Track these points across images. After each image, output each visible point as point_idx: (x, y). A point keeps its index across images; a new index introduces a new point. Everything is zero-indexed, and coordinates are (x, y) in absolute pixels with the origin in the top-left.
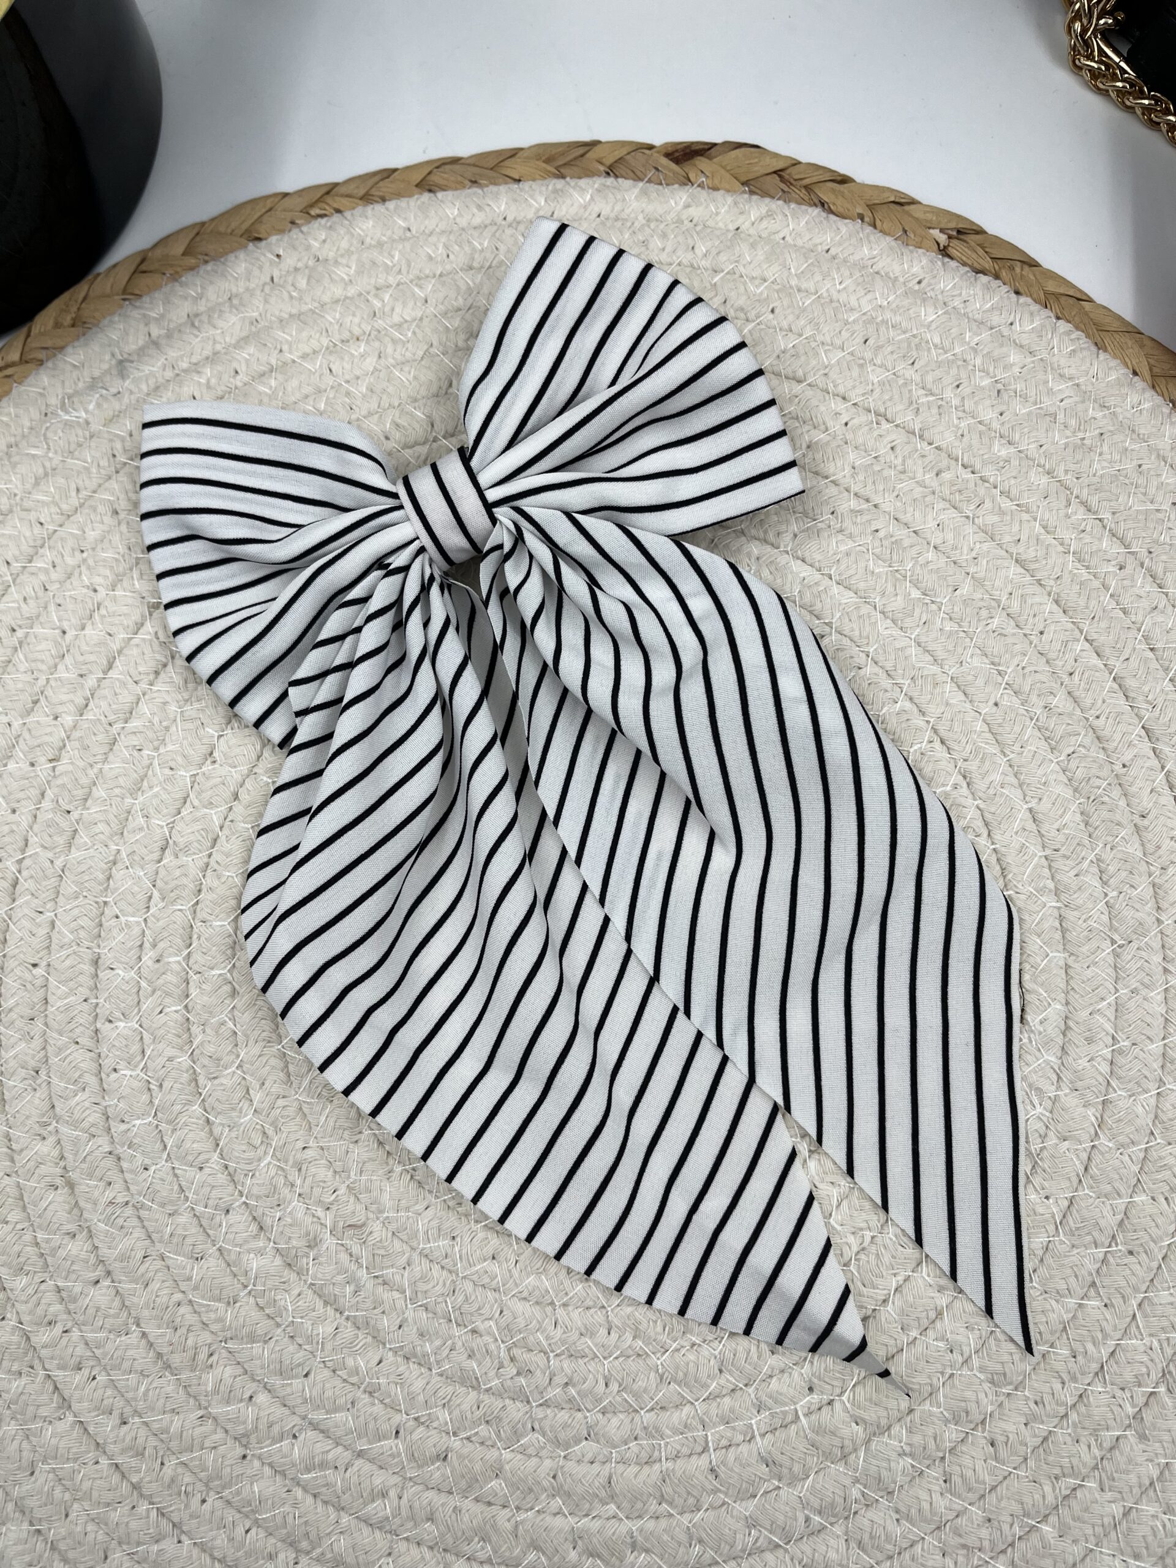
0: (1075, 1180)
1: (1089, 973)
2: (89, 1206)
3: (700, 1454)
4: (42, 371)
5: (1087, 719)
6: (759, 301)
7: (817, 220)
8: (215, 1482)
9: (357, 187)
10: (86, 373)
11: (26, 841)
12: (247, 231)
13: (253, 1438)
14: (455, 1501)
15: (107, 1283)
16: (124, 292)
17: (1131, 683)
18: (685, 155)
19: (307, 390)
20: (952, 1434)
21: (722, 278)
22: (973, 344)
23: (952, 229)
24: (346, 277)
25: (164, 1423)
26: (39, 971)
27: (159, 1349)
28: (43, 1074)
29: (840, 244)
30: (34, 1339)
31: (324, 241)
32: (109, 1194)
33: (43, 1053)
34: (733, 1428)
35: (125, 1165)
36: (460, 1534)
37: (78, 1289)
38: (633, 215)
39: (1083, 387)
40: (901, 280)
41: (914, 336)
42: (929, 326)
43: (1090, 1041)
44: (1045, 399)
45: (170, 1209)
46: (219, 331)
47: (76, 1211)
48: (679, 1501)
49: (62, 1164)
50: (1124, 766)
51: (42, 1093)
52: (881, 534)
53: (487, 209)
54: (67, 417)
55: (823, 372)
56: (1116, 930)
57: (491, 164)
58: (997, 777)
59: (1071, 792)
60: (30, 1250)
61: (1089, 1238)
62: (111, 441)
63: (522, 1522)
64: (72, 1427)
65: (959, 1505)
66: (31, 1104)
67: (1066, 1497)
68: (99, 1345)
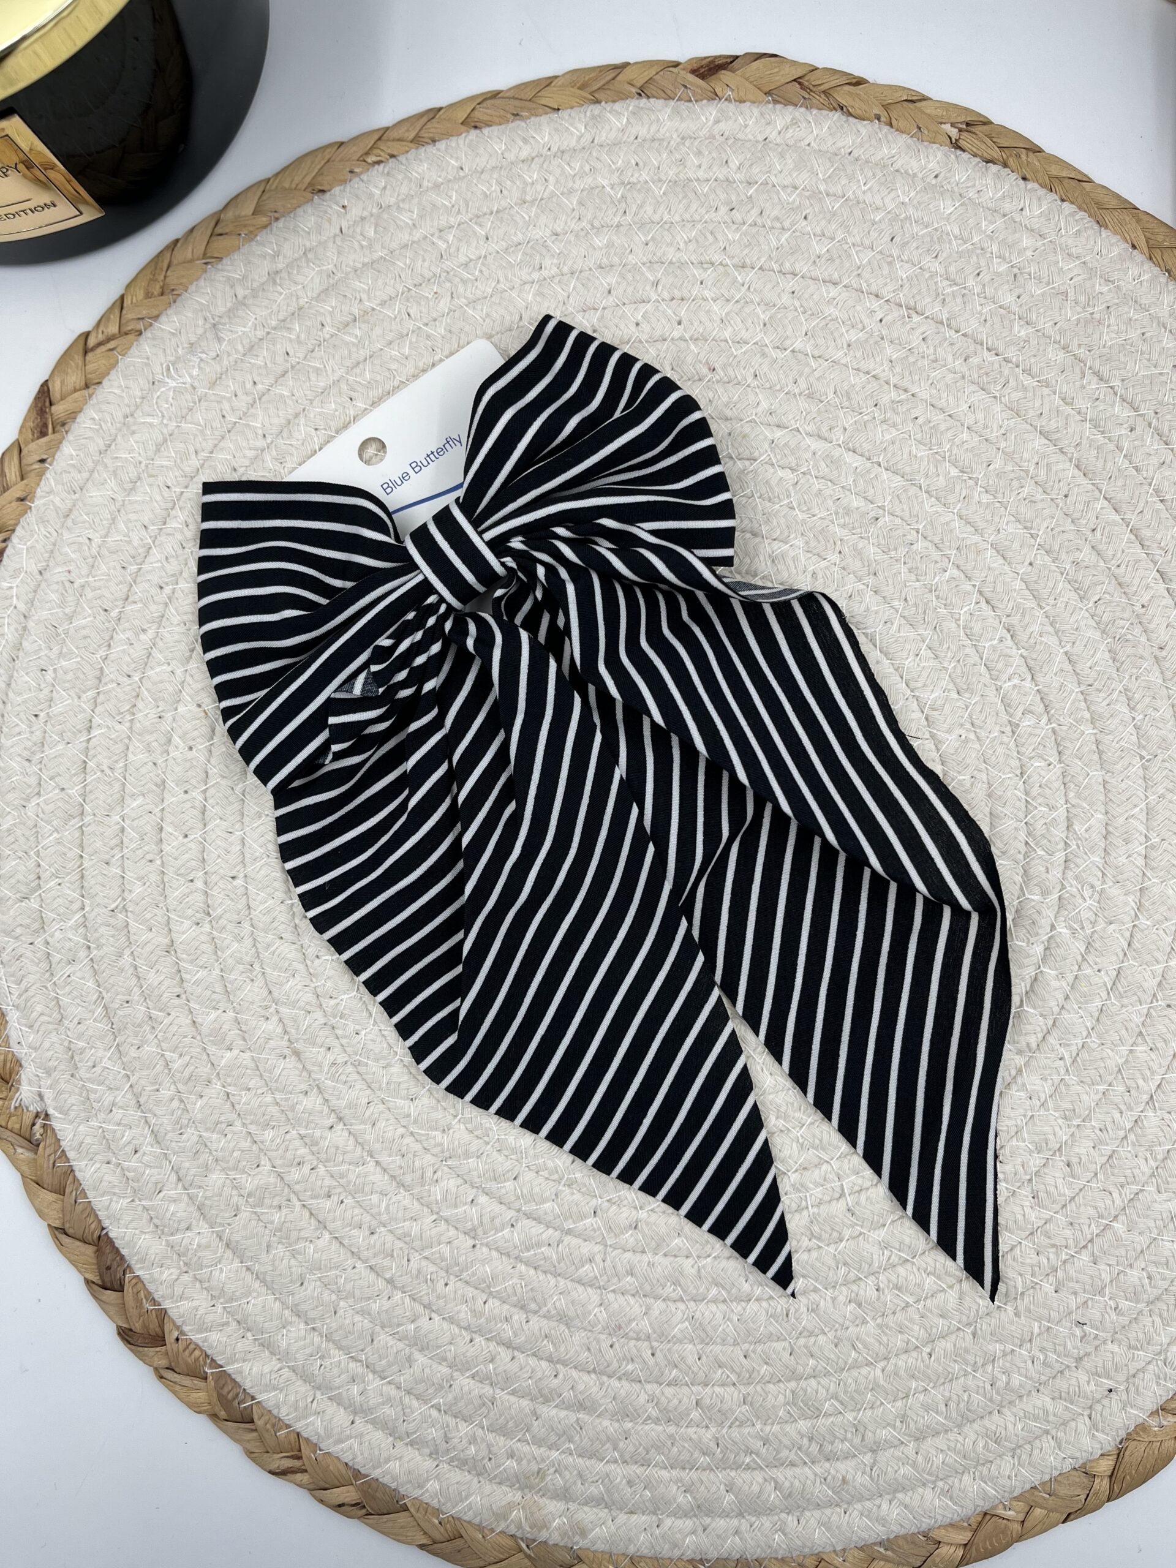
0: (1121, 955)
1: (1123, 786)
2: (316, 1069)
3: (838, 1199)
4: (142, 338)
5: (1109, 569)
6: (792, 209)
7: (838, 124)
8: (452, 1269)
9: (408, 131)
10: (183, 338)
11: (207, 773)
12: (310, 184)
13: (480, 1232)
14: (648, 1257)
15: (341, 1126)
16: (205, 255)
17: (1146, 533)
18: (710, 70)
19: (390, 336)
20: (1036, 1161)
21: (756, 190)
22: (989, 232)
23: (961, 123)
24: (410, 222)
25: (406, 1229)
26: (239, 882)
27: (391, 1173)
28: (257, 966)
29: (861, 145)
30: (286, 1178)
31: (385, 188)
32: (330, 1057)
33: (254, 950)
34: (863, 1177)
35: (339, 1032)
36: (655, 1282)
37: (318, 1133)
38: (668, 134)
39: (1089, 265)
40: (920, 176)
41: (936, 230)
42: (948, 219)
43: (1127, 842)
44: (1056, 279)
45: (383, 1062)
46: (300, 287)
47: (305, 1074)
48: (825, 1236)
49: (286, 1037)
50: (1143, 606)
51: (260, 981)
52: (920, 421)
53: (531, 140)
54: (175, 384)
55: (856, 273)
56: (1144, 747)
57: (530, 95)
58: (1035, 628)
59: (1099, 634)
60: (274, 1110)
61: (1135, 998)
62: (219, 402)
63: (703, 1267)
64: (330, 1243)
65: (1046, 1214)
66: (252, 992)
67: (1130, 1201)
68: (342, 1176)
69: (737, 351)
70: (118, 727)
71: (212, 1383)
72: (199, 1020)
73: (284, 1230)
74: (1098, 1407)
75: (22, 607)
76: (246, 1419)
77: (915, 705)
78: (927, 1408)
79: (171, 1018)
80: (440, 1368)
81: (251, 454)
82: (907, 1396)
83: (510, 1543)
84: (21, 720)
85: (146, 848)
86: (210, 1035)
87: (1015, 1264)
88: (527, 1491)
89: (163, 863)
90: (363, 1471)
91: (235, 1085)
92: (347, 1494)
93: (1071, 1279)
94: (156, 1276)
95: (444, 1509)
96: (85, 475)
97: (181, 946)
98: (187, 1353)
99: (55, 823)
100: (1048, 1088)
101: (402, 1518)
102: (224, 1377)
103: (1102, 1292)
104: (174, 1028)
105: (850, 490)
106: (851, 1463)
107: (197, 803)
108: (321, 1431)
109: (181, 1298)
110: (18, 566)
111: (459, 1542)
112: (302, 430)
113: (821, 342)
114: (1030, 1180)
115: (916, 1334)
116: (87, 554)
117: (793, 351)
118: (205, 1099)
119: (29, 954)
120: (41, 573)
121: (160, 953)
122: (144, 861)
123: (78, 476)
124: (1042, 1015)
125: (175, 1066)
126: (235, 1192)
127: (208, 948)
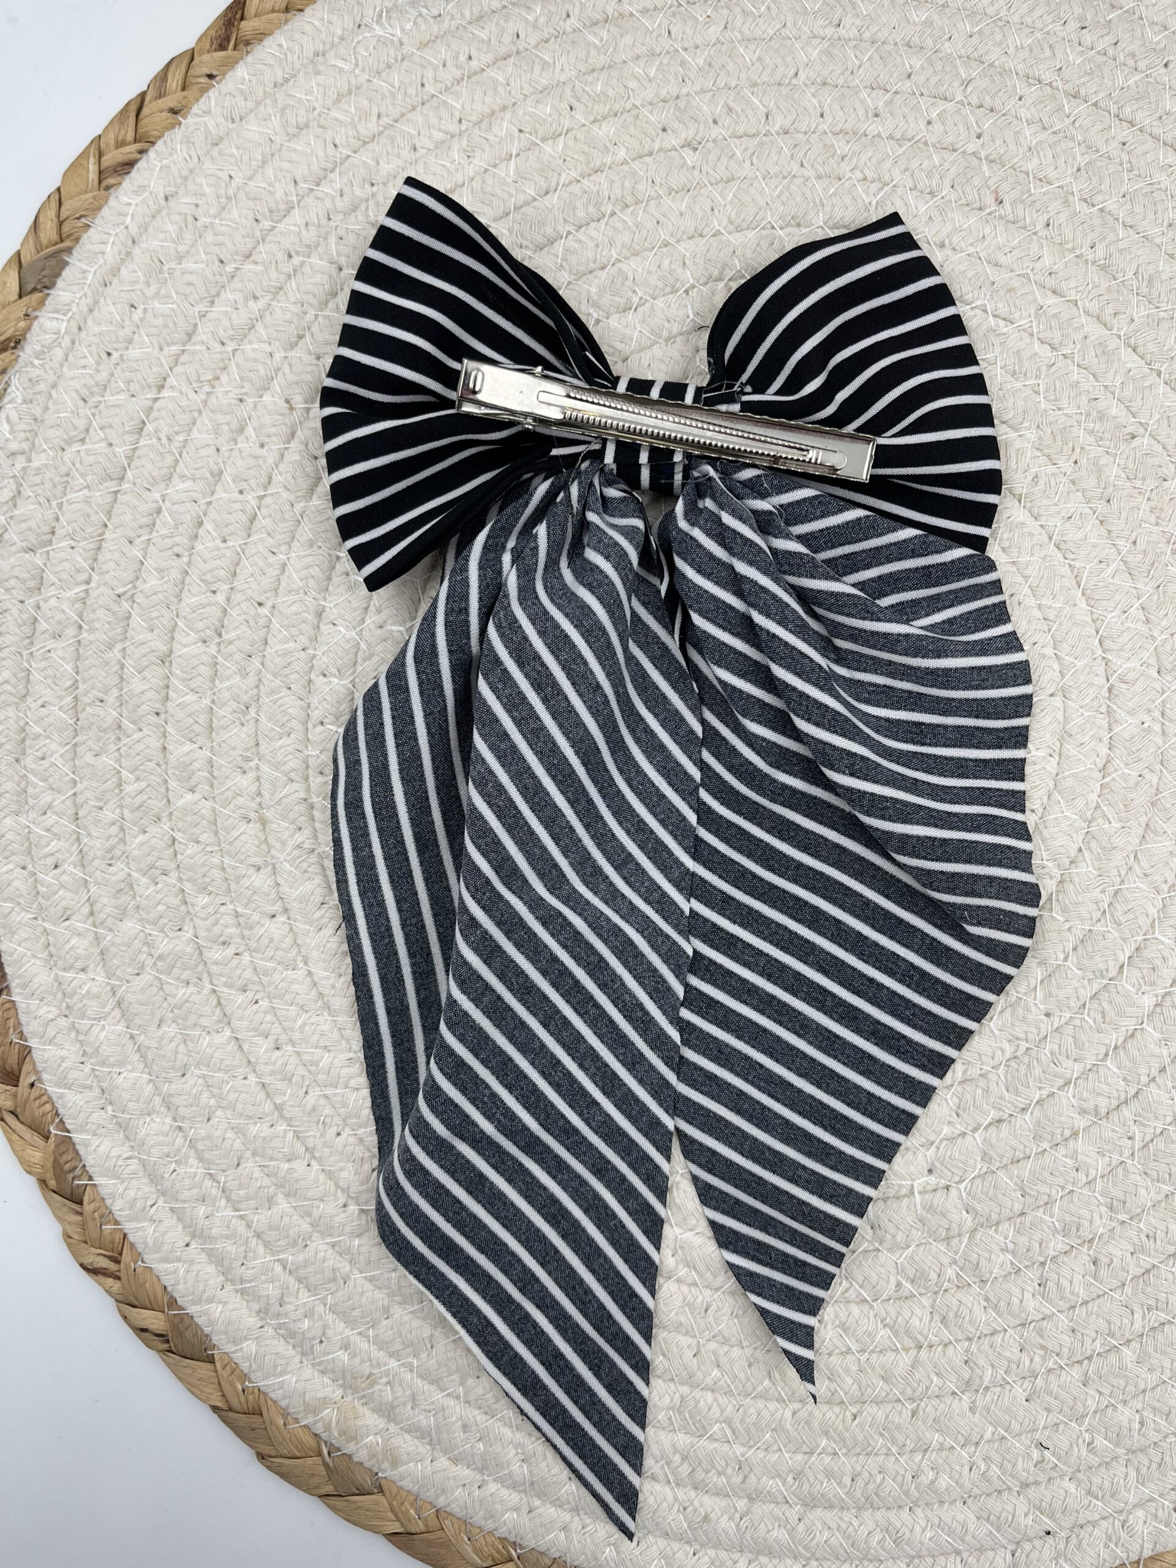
2: (278, 845)
11: (270, 478)
15: (283, 918)
19: (639, 50)
20: (1057, 1244)
25: (315, 1057)
26: (264, 611)
28: (252, 712)
30: (206, 954)
33: (255, 691)
37: (255, 918)
47: (264, 846)
49: (258, 800)
51: (249, 728)
54: (381, 33)
60: (216, 873)
62: (423, 66)
64: (228, 1042)
65: (1048, 1309)
66: (237, 736)
67: (1153, 1329)
68: (266, 973)
69: (1036, 190)
70: (192, 395)
71: (52, 1147)
72: (170, 747)
73: (184, 1009)
74: (1027, 1546)
75: (134, 229)
76: (75, 1198)
77: (1101, 670)
78: (829, 1474)
79: (141, 735)
80: (301, 1222)
81: (439, 136)
82: (812, 1453)
83: (311, 1441)
84: (91, 353)
85: (177, 539)
86: (176, 768)
87: (990, 1352)
88: (349, 1392)
89: (189, 563)
90: (180, 1301)
91: (184, 832)
92: (155, 1321)
93: (1050, 1393)
94: (32, 1008)
95: (252, 1376)
96: (251, 104)
97: (178, 660)
98: (37, 1103)
99: (89, 478)
100: (1101, 1164)
101: (203, 1369)
102: (67, 1144)
103: (1080, 1419)
104: (140, 747)
105: (1113, 393)
106: (723, 1502)
107: (248, 509)
108: (151, 1243)
109: (51, 1042)
110: (145, 183)
111: (256, 1419)
112: (504, 127)
113: (1138, 209)
114: (1043, 1264)
115: (846, 1388)
116: (222, 192)
117: (1102, 210)
118: (147, 836)
119: (15, 611)
120: (166, 199)
121: (154, 660)
122: (170, 552)
123: (241, 103)
124: (1125, 1079)
125: (129, 789)
126: (145, 949)
127: (206, 671)
